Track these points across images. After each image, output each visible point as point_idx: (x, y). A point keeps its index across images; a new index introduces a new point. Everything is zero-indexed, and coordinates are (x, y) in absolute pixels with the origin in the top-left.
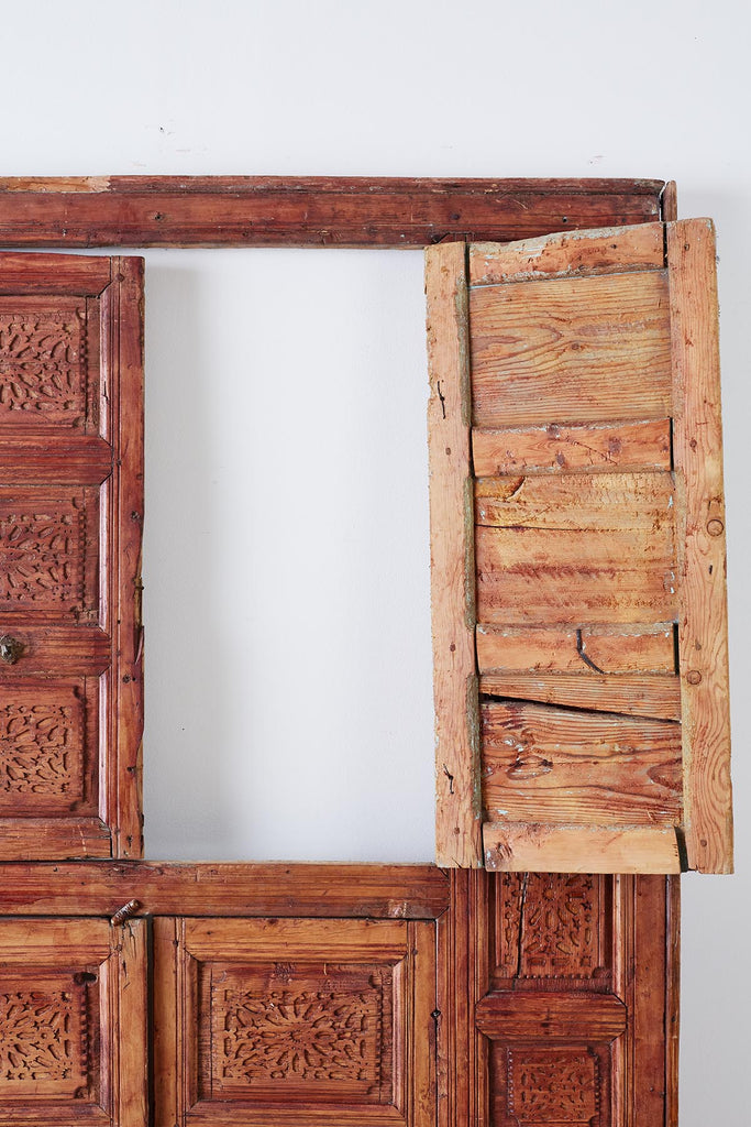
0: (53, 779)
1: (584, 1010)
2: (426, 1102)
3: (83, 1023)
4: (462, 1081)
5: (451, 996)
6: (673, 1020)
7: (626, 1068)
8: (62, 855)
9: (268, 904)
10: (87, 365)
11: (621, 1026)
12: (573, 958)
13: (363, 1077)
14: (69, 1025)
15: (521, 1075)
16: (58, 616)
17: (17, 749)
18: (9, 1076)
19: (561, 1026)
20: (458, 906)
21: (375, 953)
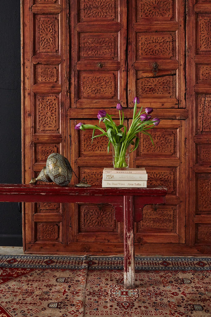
0: (109, 92)
2: (184, 157)
4: (191, 152)
5: (189, 135)
8: (111, 107)
10: (116, 8)
13: (171, 152)
15: (203, 151)
16: (110, 59)
17: (102, 85)
18: (100, 151)
20: (190, 117)
21: (174, 126)
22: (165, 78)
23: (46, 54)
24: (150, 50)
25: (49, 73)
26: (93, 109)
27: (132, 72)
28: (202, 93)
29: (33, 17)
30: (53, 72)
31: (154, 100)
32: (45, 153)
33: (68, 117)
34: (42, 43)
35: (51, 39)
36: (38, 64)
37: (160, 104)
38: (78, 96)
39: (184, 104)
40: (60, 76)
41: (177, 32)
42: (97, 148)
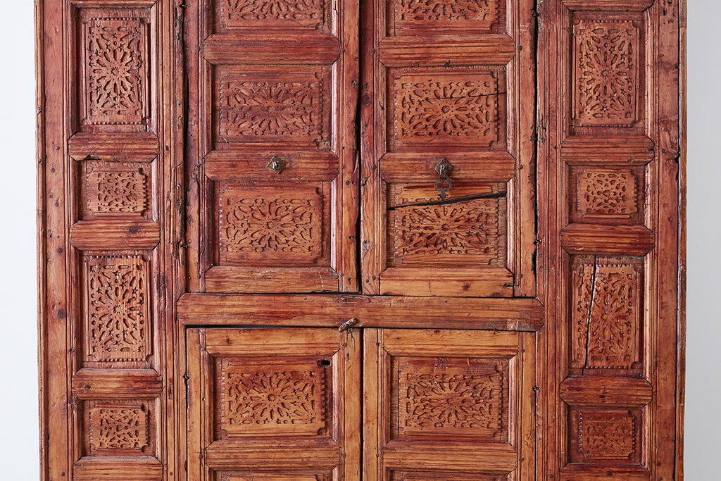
0: (302, 243)
1: (627, 388)
2: (529, 442)
3: (322, 390)
4: (551, 430)
5: (545, 378)
6: (681, 394)
7: (651, 424)
8: (309, 290)
9: (434, 321)
11: (649, 398)
12: (619, 356)
13: (490, 427)
14: (314, 391)
15: (587, 427)
16: (306, 145)
17: (281, 226)
18: (278, 421)
19: (612, 397)
20: (549, 324)
21: (500, 351)
22: (472, 204)
23: (112, 128)
24: (427, 120)
25: (121, 186)
26: (256, 298)
27: (372, 188)
28: (585, 253)
29: (72, 14)
30: (132, 183)
31: (439, 273)
32: (111, 428)
33: (181, 322)
34: (101, 95)
35: (127, 85)
36: (89, 158)
37: (456, 286)
38: (209, 258)
39: (530, 283)
40: (154, 196)
41: (509, 66)
42: (267, 414)
